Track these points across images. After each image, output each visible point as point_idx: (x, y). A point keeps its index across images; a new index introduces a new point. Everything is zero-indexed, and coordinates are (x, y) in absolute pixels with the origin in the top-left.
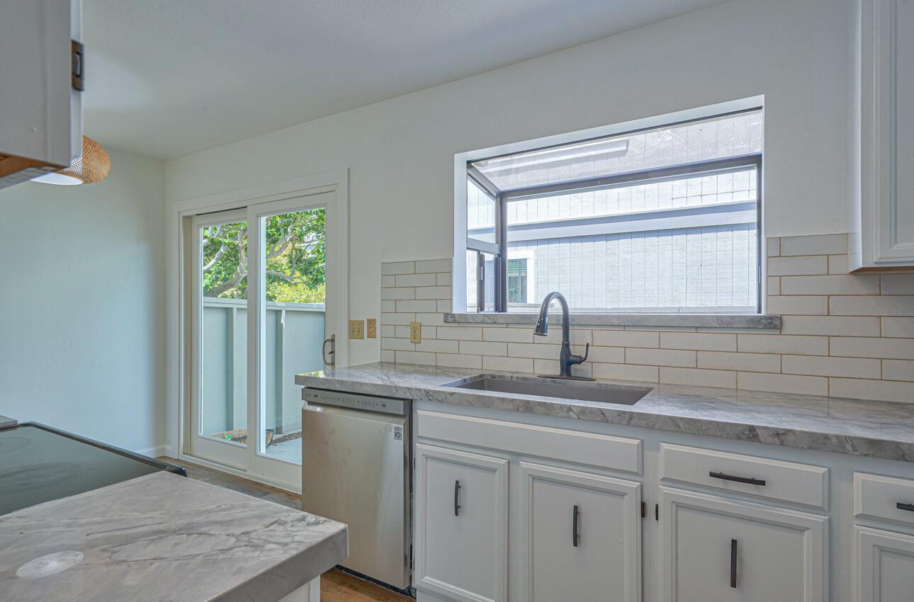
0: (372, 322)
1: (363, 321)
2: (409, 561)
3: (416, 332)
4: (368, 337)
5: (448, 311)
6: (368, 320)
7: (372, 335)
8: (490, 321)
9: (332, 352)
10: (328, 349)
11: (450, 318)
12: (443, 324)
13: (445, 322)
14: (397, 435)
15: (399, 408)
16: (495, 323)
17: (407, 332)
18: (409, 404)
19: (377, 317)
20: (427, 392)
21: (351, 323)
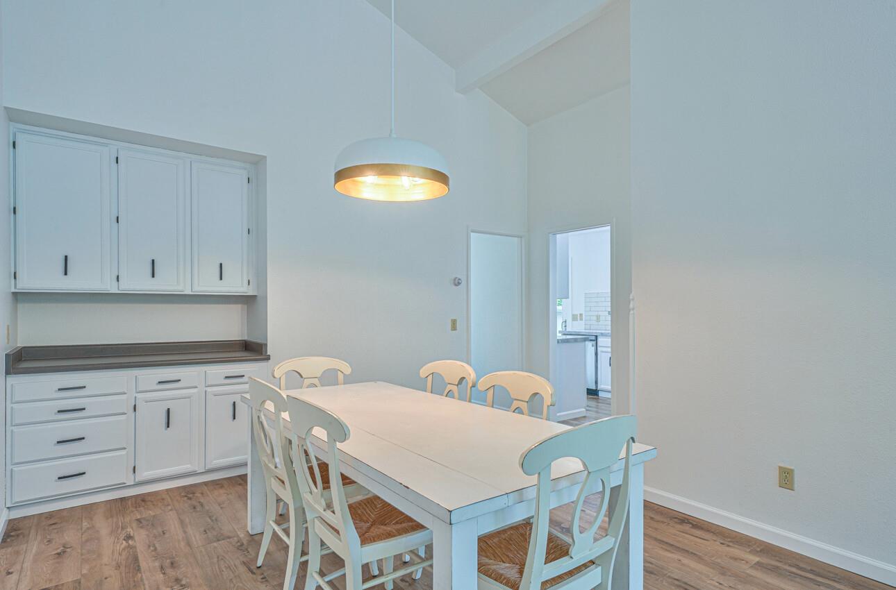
0: (581, 315)
1: (578, 315)
2: (596, 382)
7: (581, 319)
9: (565, 326)
10: (564, 325)
14: (593, 346)
15: (593, 338)
17: (595, 318)
18: (596, 336)
19: (583, 313)
20: (602, 333)
21: (573, 315)
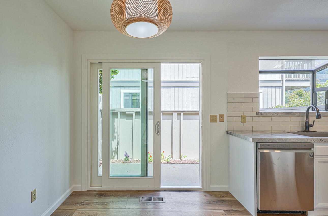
0: (222, 116)
1: (217, 115)
3: (243, 119)
4: (220, 121)
5: (257, 111)
6: (220, 115)
7: (222, 121)
8: (276, 114)
11: (258, 114)
12: (256, 116)
13: (256, 115)
16: (278, 115)
17: (240, 119)
19: (224, 112)
21: (211, 116)
